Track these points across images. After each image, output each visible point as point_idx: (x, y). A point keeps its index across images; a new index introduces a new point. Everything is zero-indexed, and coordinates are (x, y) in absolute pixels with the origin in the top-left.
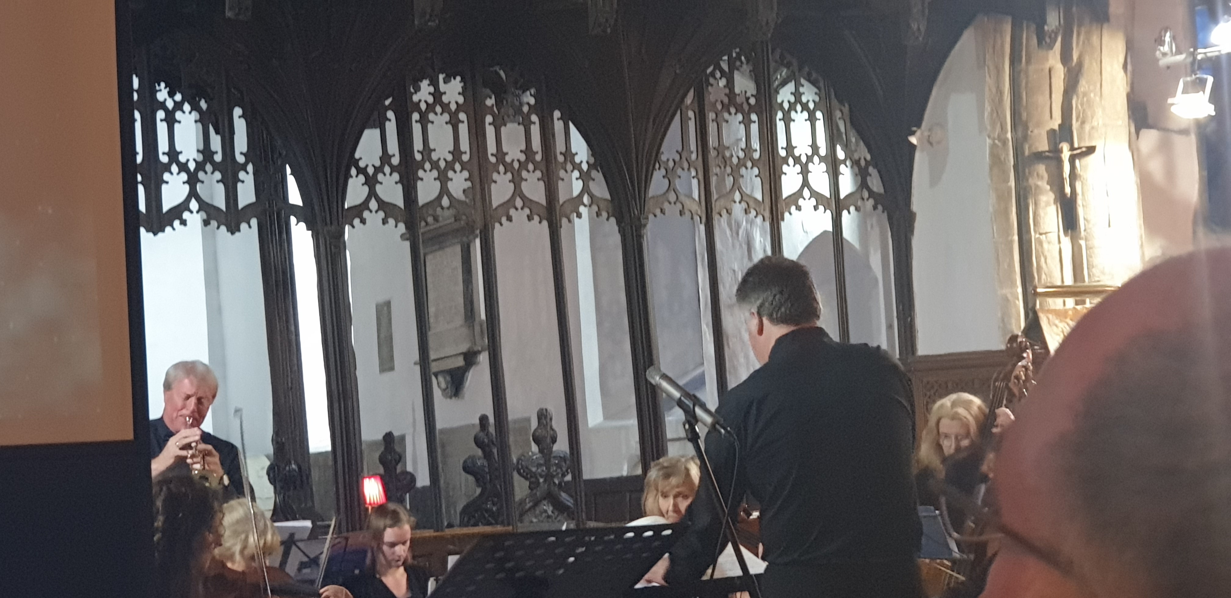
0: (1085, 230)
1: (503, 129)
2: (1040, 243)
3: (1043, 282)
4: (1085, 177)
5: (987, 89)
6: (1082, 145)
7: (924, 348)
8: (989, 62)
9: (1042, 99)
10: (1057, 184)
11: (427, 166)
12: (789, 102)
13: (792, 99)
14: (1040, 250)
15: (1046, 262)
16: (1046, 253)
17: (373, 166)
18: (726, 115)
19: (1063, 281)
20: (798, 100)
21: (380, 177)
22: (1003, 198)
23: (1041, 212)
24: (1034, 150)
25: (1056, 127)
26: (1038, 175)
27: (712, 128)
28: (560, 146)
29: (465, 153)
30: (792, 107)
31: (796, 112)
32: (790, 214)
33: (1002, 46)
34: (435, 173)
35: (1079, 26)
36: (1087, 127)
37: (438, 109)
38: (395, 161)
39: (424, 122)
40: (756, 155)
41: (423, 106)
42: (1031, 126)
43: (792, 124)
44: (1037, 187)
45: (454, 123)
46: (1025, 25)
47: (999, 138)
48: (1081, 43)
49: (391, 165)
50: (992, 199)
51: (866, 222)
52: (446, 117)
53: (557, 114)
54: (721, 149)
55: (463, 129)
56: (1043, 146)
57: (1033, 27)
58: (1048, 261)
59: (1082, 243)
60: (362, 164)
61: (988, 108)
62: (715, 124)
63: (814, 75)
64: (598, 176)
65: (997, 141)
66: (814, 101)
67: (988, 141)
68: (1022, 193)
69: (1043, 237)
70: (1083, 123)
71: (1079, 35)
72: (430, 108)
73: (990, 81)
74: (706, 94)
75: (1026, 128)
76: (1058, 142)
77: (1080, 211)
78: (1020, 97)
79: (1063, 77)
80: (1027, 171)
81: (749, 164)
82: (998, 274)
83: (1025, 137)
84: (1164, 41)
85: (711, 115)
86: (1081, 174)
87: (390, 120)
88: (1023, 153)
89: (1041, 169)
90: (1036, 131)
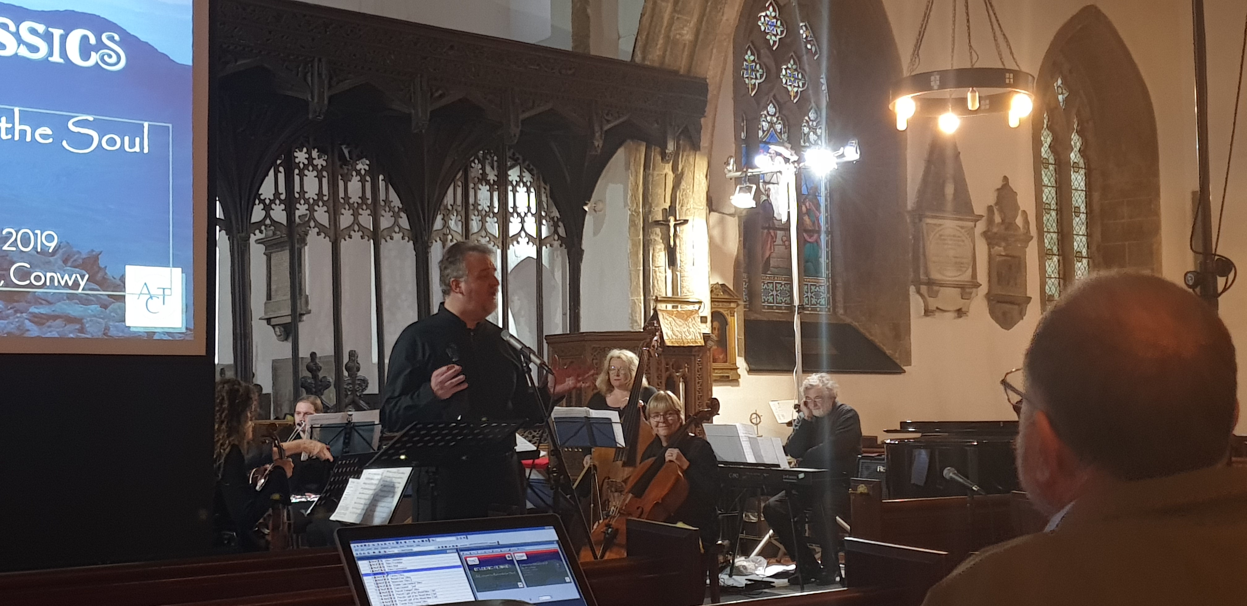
0: (680, 267)
1: (349, 183)
2: (655, 272)
3: (655, 294)
4: (681, 236)
5: (630, 183)
6: (681, 219)
7: (584, 328)
8: (632, 168)
9: (660, 191)
10: (666, 238)
11: (302, 202)
12: (516, 181)
13: (518, 179)
14: (655, 276)
15: (658, 283)
16: (659, 279)
17: (269, 199)
18: (480, 186)
19: (666, 295)
20: (521, 180)
21: (273, 206)
22: (635, 245)
23: (656, 255)
24: (654, 219)
25: (668, 208)
26: (656, 234)
27: (472, 193)
28: (382, 196)
29: (326, 195)
30: (518, 183)
31: (520, 187)
32: (513, 245)
33: (640, 159)
34: (306, 206)
35: (684, 151)
36: (684, 208)
37: (311, 168)
38: (283, 197)
39: (302, 176)
40: (496, 210)
41: (301, 166)
42: (653, 205)
43: (517, 194)
44: (655, 240)
45: (320, 178)
46: (653, 148)
47: (635, 212)
48: (684, 161)
49: (280, 200)
50: (629, 246)
51: (554, 253)
52: (315, 173)
53: (381, 177)
54: (476, 205)
55: (325, 181)
56: (659, 217)
57: (658, 149)
58: (659, 282)
59: (678, 273)
60: (262, 197)
61: (630, 193)
62: (473, 190)
63: (531, 167)
64: (403, 214)
65: (634, 213)
66: (530, 182)
67: (629, 212)
68: (646, 243)
69: (657, 269)
70: (682, 206)
71: (682, 156)
72: (306, 167)
73: (632, 179)
74: (469, 172)
75: (651, 207)
76: (668, 215)
77: (678, 255)
78: (648, 188)
79: (672, 179)
80: (650, 231)
81: (491, 215)
82: (630, 288)
83: (650, 212)
84: (730, 164)
85: (472, 185)
86: (680, 234)
87: (281, 172)
88: (648, 221)
89: (658, 230)
90: (656, 209)
